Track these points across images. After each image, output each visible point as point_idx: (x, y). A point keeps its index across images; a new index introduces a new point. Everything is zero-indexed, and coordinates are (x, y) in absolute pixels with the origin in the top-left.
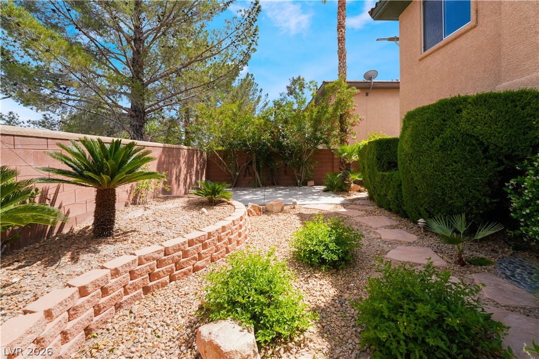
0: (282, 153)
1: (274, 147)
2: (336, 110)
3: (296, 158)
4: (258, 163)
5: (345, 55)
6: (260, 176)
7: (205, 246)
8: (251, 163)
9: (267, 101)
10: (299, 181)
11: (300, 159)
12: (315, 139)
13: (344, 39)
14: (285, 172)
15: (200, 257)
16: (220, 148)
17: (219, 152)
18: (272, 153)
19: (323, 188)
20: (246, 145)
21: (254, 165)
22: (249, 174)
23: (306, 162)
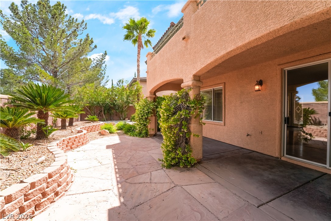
0: (115, 107)
1: (112, 105)
2: (136, 92)
3: (120, 109)
4: (104, 111)
5: (139, 72)
6: (105, 116)
7: (96, 127)
8: (101, 111)
9: (108, 80)
10: (122, 118)
11: (122, 109)
12: (127, 102)
13: (139, 66)
14: (116, 115)
15: (95, 129)
16: (88, 105)
17: (87, 106)
18: (111, 107)
19: (130, 120)
20: (99, 104)
21: (103, 112)
22: (100, 116)
23: (125, 111)
